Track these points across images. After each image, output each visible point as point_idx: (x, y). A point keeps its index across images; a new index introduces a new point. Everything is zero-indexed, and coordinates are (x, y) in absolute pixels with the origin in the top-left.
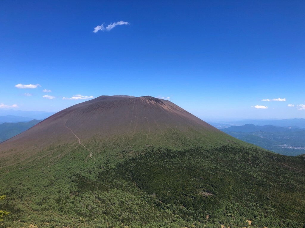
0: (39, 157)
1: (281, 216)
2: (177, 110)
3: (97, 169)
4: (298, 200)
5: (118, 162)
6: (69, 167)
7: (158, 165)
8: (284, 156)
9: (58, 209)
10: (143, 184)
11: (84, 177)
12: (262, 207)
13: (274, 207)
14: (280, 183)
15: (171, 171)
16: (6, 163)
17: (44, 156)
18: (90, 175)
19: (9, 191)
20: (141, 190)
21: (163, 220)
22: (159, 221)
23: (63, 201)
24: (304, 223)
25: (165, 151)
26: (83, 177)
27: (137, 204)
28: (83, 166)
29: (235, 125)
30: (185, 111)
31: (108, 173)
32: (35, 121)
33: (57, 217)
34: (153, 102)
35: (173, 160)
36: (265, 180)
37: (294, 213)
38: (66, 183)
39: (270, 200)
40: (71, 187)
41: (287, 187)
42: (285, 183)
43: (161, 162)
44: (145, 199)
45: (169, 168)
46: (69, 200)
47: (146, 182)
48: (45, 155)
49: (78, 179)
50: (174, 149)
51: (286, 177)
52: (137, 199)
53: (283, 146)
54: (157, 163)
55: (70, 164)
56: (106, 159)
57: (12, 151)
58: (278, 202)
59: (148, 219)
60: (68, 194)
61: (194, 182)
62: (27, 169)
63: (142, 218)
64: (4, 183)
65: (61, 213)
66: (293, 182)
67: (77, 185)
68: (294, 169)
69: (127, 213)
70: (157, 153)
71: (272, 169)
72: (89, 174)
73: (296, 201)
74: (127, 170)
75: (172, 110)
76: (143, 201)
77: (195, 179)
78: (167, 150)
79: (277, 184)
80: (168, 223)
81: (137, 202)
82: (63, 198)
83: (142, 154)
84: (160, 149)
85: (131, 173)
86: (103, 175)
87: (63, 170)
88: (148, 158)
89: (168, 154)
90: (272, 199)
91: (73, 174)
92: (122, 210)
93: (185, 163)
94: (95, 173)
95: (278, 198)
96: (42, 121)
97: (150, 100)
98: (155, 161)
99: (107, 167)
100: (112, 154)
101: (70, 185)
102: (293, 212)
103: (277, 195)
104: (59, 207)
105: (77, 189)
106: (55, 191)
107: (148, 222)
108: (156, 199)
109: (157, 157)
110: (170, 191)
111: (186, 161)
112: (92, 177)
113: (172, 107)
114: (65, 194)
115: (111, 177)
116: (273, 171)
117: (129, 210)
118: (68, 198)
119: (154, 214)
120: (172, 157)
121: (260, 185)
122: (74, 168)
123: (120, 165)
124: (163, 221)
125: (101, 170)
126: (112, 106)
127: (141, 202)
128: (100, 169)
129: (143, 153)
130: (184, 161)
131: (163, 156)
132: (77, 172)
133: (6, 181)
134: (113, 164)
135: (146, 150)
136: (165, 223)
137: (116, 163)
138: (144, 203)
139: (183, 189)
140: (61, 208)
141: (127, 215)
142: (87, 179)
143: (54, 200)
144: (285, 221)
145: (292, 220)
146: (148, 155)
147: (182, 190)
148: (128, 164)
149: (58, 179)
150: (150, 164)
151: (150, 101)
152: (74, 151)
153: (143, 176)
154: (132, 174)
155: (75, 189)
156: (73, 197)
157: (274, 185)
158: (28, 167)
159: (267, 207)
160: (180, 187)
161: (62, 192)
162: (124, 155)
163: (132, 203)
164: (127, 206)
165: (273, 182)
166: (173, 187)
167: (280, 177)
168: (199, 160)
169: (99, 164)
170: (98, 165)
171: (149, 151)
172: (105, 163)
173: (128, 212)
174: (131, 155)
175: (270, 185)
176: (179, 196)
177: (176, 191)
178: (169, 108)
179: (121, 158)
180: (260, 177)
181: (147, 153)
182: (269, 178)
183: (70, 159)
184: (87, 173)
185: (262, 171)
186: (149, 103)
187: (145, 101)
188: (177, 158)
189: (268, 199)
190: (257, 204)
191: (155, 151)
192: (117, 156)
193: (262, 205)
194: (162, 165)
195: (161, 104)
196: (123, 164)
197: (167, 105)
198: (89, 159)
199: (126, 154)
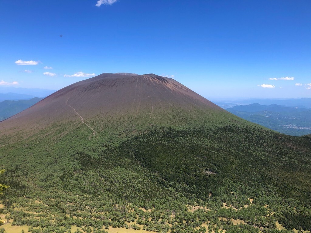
0: (41, 135)
1: (282, 195)
2: (181, 89)
3: (101, 147)
4: (300, 179)
5: (121, 140)
6: (72, 145)
7: (161, 144)
8: (289, 136)
9: (63, 186)
10: (147, 163)
11: (87, 155)
12: (264, 186)
13: (277, 186)
14: (284, 163)
15: (174, 150)
16: (10, 140)
17: (46, 135)
18: (94, 154)
19: (13, 168)
20: (144, 168)
21: (165, 197)
22: (162, 198)
23: (67, 178)
24: (305, 202)
25: (168, 130)
27: (140, 182)
28: (87, 144)
29: (241, 104)
30: (190, 89)
31: (111, 152)
32: (36, 98)
33: (61, 193)
34: (156, 80)
35: (176, 139)
36: (269, 159)
37: (296, 192)
38: (69, 161)
39: (272, 179)
41: (290, 166)
42: (289, 163)
43: (164, 141)
44: (148, 177)
45: (172, 148)
47: (149, 160)
48: (48, 134)
49: (82, 157)
50: (178, 129)
51: (290, 157)
53: (288, 126)
54: (160, 142)
55: (73, 142)
56: (109, 138)
57: (15, 128)
58: (280, 181)
59: (152, 196)
60: (72, 171)
61: (197, 161)
62: (30, 146)
63: (146, 196)
64: (8, 160)
65: (65, 190)
66: (296, 162)
67: (81, 163)
68: (298, 149)
69: (130, 190)
70: (160, 132)
71: (276, 149)
72: (92, 152)
73: (298, 181)
74: (130, 148)
75: (176, 89)
77: (198, 158)
78: (171, 129)
79: (280, 163)
80: (171, 200)
81: (140, 179)
82: (67, 176)
83: (145, 133)
84: (163, 128)
85: (134, 152)
86: (106, 154)
87: (66, 148)
88: (152, 137)
89: (171, 133)
90: (274, 178)
91: (77, 152)
92: (125, 188)
93: (188, 143)
94: (98, 151)
95: (280, 177)
96: (44, 99)
97: (153, 78)
98: (158, 140)
99: (110, 145)
100: (116, 133)
101: (74, 163)
102: (295, 191)
103: (280, 175)
104: (63, 184)
105: (80, 167)
106: (59, 168)
107: (151, 199)
108: (159, 177)
109: (160, 136)
110: (173, 169)
111: (189, 140)
112: (96, 155)
113: (176, 85)
114: (69, 172)
115: (114, 155)
116: (277, 150)
117: (132, 188)
118: (72, 176)
119: (157, 192)
120: (175, 136)
121: (263, 165)
122: (77, 146)
123: (123, 143)
124: (166, 199)
125: (104, 149)
126: (114, 84)
127: (145, 180)
128: (104, 147)
129: (147, 132)
130: (187, 141)
131: (166, 135)
132: (81, 151)
133: (10, 158)
134: (116, 143)
135: (150, 129)
136: (168, 200)
137: (119, 141)
138: (147, 180)
139: (186, 168)
140: (65, 185)
141: (130, 193)
142: (91, 157)
143: (58, 177)
144: (287, 199)
145: (294, 198)
146: (152, 134)
147: (184, 168)
148: (132, 142)
149: (62, 157)
150: (154, 143)
151: (154, 80)
152: (77, 129)
153: (146, 154)
154: (136, 152)
155: (78, 167)
156: (77, 174)
157: (277, 165)
158: (31, 145)
159: (269, 186)
160: (183, 166)
161: (65, 169)
162: (127, 133)
163: (135, 181)
164: (131, 184)
165: (276, 161)
166: (176, 165)
167: (284, 157)
168: (203, 139)
169: (102, 142)
170: (102, 144)
171: (152, 131)
173: (131, 189)
174: (134, 134)
175: (274, 165)
176: (181, 174)
177: (179, 169)
178: (172, 87)
179: (124, 137)
180: (264, 157)
181: (150, 132)
182: (272, 157)
183: (73, 137)
184: (90, 151)
185: (266, 151)
186: (152, 81)
187: (149, 79)
188: (180, 137)
189: (270, 178)
190: (259, 183)
191: (158, 130)
192: (121, 134)
193: (263, 184)
194: (166, 144)
195: (165, 83)
196: (126, 143)
197: (171, 83)
198: (92, 137)
199: (129, 133)
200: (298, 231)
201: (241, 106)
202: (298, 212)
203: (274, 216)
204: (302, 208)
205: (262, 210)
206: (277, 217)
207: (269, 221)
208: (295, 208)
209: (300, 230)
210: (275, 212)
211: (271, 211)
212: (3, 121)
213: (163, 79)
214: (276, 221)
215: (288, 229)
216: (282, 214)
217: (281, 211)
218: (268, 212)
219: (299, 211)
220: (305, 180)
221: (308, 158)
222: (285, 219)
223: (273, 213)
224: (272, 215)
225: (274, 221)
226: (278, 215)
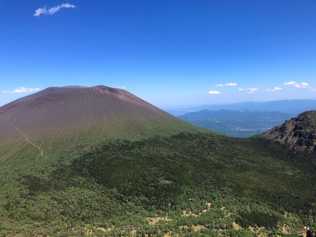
1: (236, 195)
2: (133, 99)
3: (50, 168)
4: (250, 178)
5: (73, 158)
6: (17, 169)
7: (117, 158)
8: (237, 138)
9: (8, 216)
10: (103, 179)
11: (36, 177)
12: (220, 189)
13: (231, 187)
14: (235, 164)
15: (131, 162)
18: (43, 175)
20: (100, 185)
21: (125, 213)
22: (121, 215)
23: (13, 206)
24: (257, 199)
25: (123, 143)
26: (34, 177)
27: (97, 200)
28: (34, 166)
29: (191, 111)
30: (142, 100)
31: (62, 171)
33: (7, 224)
34: (107, 92)
35: (132, 151)
36: (221, 162)
37: (248, 191)
38: (14, 187)
39: (226, 181)
40: (21, 190)
41: (241, 167)
42: (239, 164)
43: (120, 154)
44: (105, 194)
45: (128, 160)
46: (20, 205)
47: (105, 176)
49: (29, 181)
50: (133, 140)
51: (239, 159)
52: (96, 195)
53: (236, 129)
54: (116, 155)
55: (18, 165)
56: (59, 156)
58: (233, 182)
59: (110, 214)
60: (18, 198)
61: (154, 171)
63: (104, 214)
65: (11, 220)
66: (246, 162)
67: (29, 188)
68: (246, 150)
69: (86, 210)
70: (115, 145)
71: (227, 152)
72: (41, 174)
73: (249, 180)
74: (84, 166)
75: (128, 100)
76: (103, 197)
77: (155, 168)
78: (126, 141)
79: (232, 165)
80: (131, 216)
81: (97, 197)
82: (12, 204)
83: (98, 148)
84: (118, 141)
85: (88, 169)
86: (57, 174)
87: (10, 172)
88: (106, 152)
89: (127, 146)
90: (228, 180)
91: (23, 176)
92: (81, 208)
93: (144, 153)
94: (48, 172)
95: (233, 179)
97: (103, 90)
98: (113, 154)
99: (61, 164)
100: (66, 151)
101: (20, 188)
102: (247, 190)
103: (233, 176)
104: (8, 214)
105: (28, 192)
106: (3, 196)
107: (110, 217)
108: (117, 192)
109: (115, 149)
110: (130, 183)
111: (145, 151)
112: (45, 177)
113: (128, 96)
114: (15, 199)
115: (67, 175)
116: (228, 153)
117: (89, 207)
118: (19, 203)
119: (116, 208)
120: (131, 148)
121: (217, 168)
122: (23, 169)
123: (76, 161)
124: (125, 214)
125: (54, 169)
126: (62, 98)
127: (102, 198)
128: (54, 167)
129: (100, 147)
130: (144, 151)
131: (122, 148)
132: (28, 174)
134: (68, 161)
135: (103, 143)
136: (128, 215)
137: (71, 159)
138: (104, 198)
139: (144, 180)
140: (11, 215)
141: (87, 213)
142: (40, 179)
143: (2, 206)
144: (241, 199)
145: (247, 197)
146: (106, 148)
147: (142, 180)
148: (84, 159)
149: (5, 183)
150: (109, 157)
151: (105, 91)
152: (22, 150)
153: (101, 170)
154: (90, 169)
155: (26, 192)
156: (24, 201)
157: (230, 167)
159: (224, 188)
160: (141, 178)
161: (10, 197)
162: (79, 150)
163: (92, 200)
164: (87, 204)
165: (229, 164)
166: (133, 178)
167: (235, 158)
168: (158, 148)
169: (52, 162)
170: (52, 164)
171: (106, 145)
172: (58, 161)
173: (88, 209)
174: (87, 150)
175: (226, 167)
176: (140, 187)
177: (137, 182)
178: (124, 98)
179: (76, 154)
180: (217, 160)
181: (104, 147)
182: (225, 160)
183: (18, 160)
184: (38, 173)
185: (218, 154)
186: (103, 93)
187: (99, 91)
188: (136, 149)
189: (225, 180)
190: (215, 186)
191: (113, 143)
192: (72, 152)
193: (219, 187)
194: (122, 157)
195: (117, 94)
196: (79, 160)
197: (123, 94)
198: (40, 158)
199: (81, 149)
200: (253, 228)
201: (192, 112)
202: (251, 210)
203: (231, 217)
204: (255, 205)
205: (219, 213)
206: (234, 217)
207: (227, 222)
208: (248, 206)
209: (255, 227)
210: (231, 213)
211: (227, 212)
213: (114, 90)
214: (233, 221)
215: (244, 227)
216: (238, 213)
217: (236, 211)
218: (225, 213)
219: (253, 209)
220: (254, 178)
221: (255, 157)
222: (241, 218)
223: (230, 214)
224: (229, 216)
225: (231, 221)
226: (234, 215)
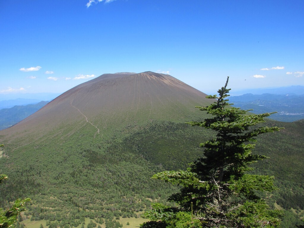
0: (50, 136)
1: (279, 178)
2: (178, 84)
3: (106, 144)
4: (295, 162)
5: (124, 136)
6: (79, 144)
7: (162, 138)
8: (282, 122)
9: (74, 182)
10: (150, 156)
11: (94, 152)
12: (262, 171)
13: (273, 169)
14: (279, 148)
15: (175, 142)
16: (22, 143)
17: (55, 135)
18: (100, 150)
19: (28, 168)
20: (148, 161)
21: (170, 187)
22: (167, 188)
23: (77, 174)
24: (301, 183)
25: (168, 124)
26: (93, 152)
27: (145, 174)
28: (93, 142)
29: (234, 95)
30: (186, 84)
31: (115, 148)
32: (43, 102)
33: (73, 189)
34: (154, 77)
35: (176, 132)
36: (264, 145)
37: (292, 174)
38: (78, 159)
39: (269, 164)
40: (83, 162)
41: (284, 150)
42: (283, 147)
43: (165, 135)
44: (152, 169)
45: (173, 140)
46: (83, 173)
47: (152, 153)
48: (56, 134)
49: (89, 155)
50: (177, 122)
51: (283, 142)
52: (144, 170)
53: (281, 113)
54: (161, 135)
55: (80, 141)
56: (113, 134)
57: (26, 131)
58: (276, 165)
59: (157, 187)
60: (81, 168)
61: (197, 151)
62: (41, 147)
63: (151, 186)
64: (22, 161)
65: (76, 186)
66: (290, 146)
67: (89, 160)
68: (291, 134)
69: (136, 182)
70: (160, 127)
71: (270, 135)
72: (98, 149)
73: (293, 164)
74: (133, 143)
75: (172, 84)
76: (150, 171)
77: (198, 148)
78: (170, 123)
79: (275, 149)
80: (175, 189)
81: (145, 172)
82: (77, 172)
83: (146, 128)
84: (163, 123)
85: (137, 147)
86: (112, 150)
87: (74, 147)
88: (153, 132)
89: (171, 127)
90: (271, 163)
91: (84, 150)
92: (132, 180)
93: (188, 135)
94: (103, 148)
95: (276, 162)
96: (50, 102)
97: (150, 75)
98: (159, 134)
99: (115, 142)
100: (118, 130)
101: (82, 160)
102: (290, 174)
103: (276, 159)
104: (74, 181)
105: (89, 163)
106: (69, 166)
107: (157, 189)
108: (162, 168)
109: (161, 130)
110: (175, 160)
111: (189, 132)
112: (102, 152)
113: (173, 81)
114: (78, 168)
115: (119, 151)
116: (272, 137)
117: (138, 180)
118: (81, 172)
119: (162, 182)
120: (175, 130)
121: (260, 151)
122: (84, 144)
123: (126, 139)
125: (109, 145)
126: (114, 84)
127: (149, 172)
128: (108, 144)
129: (148, 127)
130: (187, 133)
131: (167, 129)
132: (88, 148)
133: (24, 159)
134: (120, 139)
135: (150, 124)
136: (172, 189)
137: (122, 137)
138: (151, 173)
139: (188, 159)
140: (76, 181)
141: (137, 185)
142: (97, 154)
143: (69, 174)
144: (283, 181)
145: (290, 180)
146: (153, 129)
147: (186, 159)
148: (134, 138)
149: (70, 155)
150: (155, 137)
151: (151, 77)
152: (83, 128)
153: (148, 148)
154: (139, 147)
155: (87, 163)
156: (86, 171)
157: (273, 150)
158: (42, 146)
159: (266, 170)
160: (184, 157)
161: (75, 166)
162: (129, 129)
163: (141, 174)
164: (136, 177)
165: (272, 147)
166: (177, 157)
167: (278, 142)
168: (201, 130)
169: (107, 139)
170: (106, 141)
171: (153, 126)
172: (112, 138)
173: (137, 181)
174: (136, 130)
175: (269, 150)
176: (183, 165)
177: (181, 160)
178: (169, 83)
179: (127, 133)
180: (259, 143)
181: (151, 127)
182: (268, 144)
183: (80, 136)
184: (96, 148)
185: (261, 138)
186: (150, 79)
187: (146, 76)
188: (180, 130)
189: (267, 163)
190: (256, 168)
191: (158, 125)
192: (123, 131)
193: (261, 169)
194: (167, 137)
195: (162, 79)
196: (129, 138)
197: (168, 79)
198: (97, 135)
199: (131, 129)
200: (295, 210)
202: (294, 193)
203: (272, 198)
204: (298, 188)
205: (261, 193)
206: (275, 198)
207: (268, 202)
208: (291, 189)
209: (298, 209)
210: (273, 194)
211: (269, 193)
212: (15, 126)
213: (160, 75)
214: (274, 202)
215: (286, 208)
216: (280, 195)
217: (278, 192)
218: (267, 194)
219: (296, 192)
220: (299, 162)
221: (301, 142)
222: (283, 199)
224: (270, 196)
225: (273, 202)
226: (276, 197)
